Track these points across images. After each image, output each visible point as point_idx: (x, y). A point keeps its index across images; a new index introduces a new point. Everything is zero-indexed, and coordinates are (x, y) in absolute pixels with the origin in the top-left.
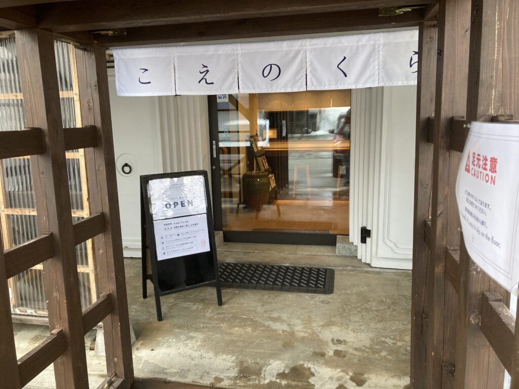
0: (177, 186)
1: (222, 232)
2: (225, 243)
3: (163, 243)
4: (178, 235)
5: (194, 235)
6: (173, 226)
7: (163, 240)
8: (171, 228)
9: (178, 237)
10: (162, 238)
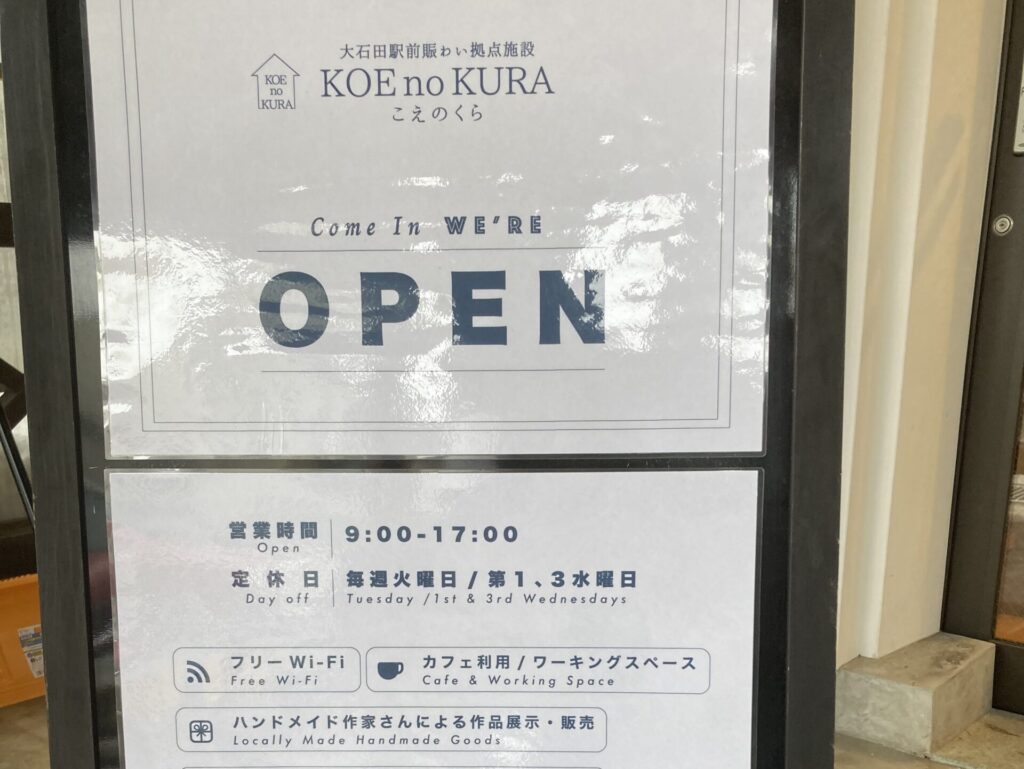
0: (424, 68)
1: (984, 651)
2: (1001, 719)
3: (201, 729)
4: (389, 670)
5: (578, 704)
6: (328, 558)
7: (208, 702)
8: (311, 579)
9: (378, 696)
10: (198, 673)
